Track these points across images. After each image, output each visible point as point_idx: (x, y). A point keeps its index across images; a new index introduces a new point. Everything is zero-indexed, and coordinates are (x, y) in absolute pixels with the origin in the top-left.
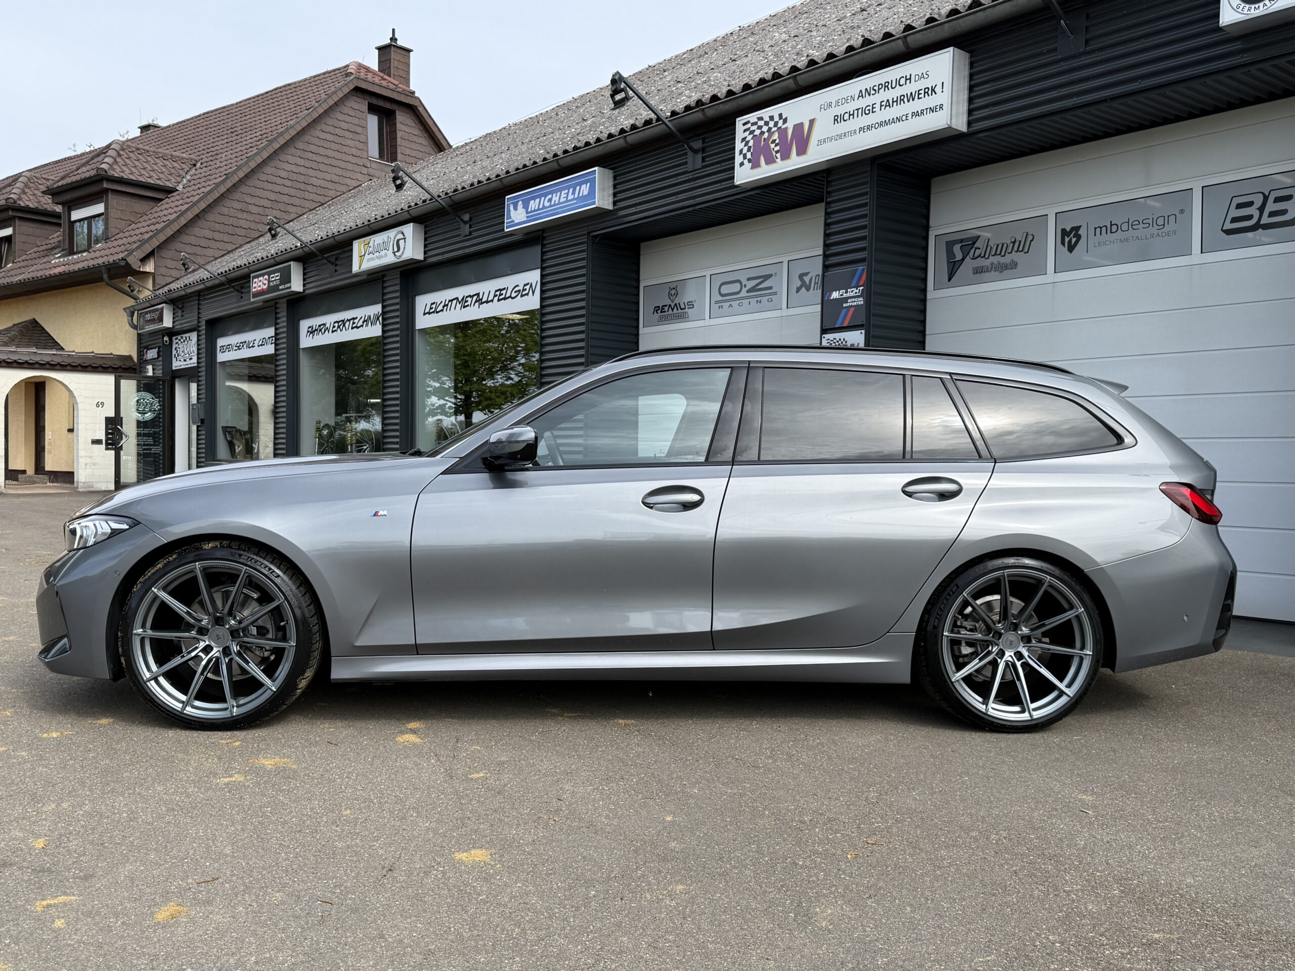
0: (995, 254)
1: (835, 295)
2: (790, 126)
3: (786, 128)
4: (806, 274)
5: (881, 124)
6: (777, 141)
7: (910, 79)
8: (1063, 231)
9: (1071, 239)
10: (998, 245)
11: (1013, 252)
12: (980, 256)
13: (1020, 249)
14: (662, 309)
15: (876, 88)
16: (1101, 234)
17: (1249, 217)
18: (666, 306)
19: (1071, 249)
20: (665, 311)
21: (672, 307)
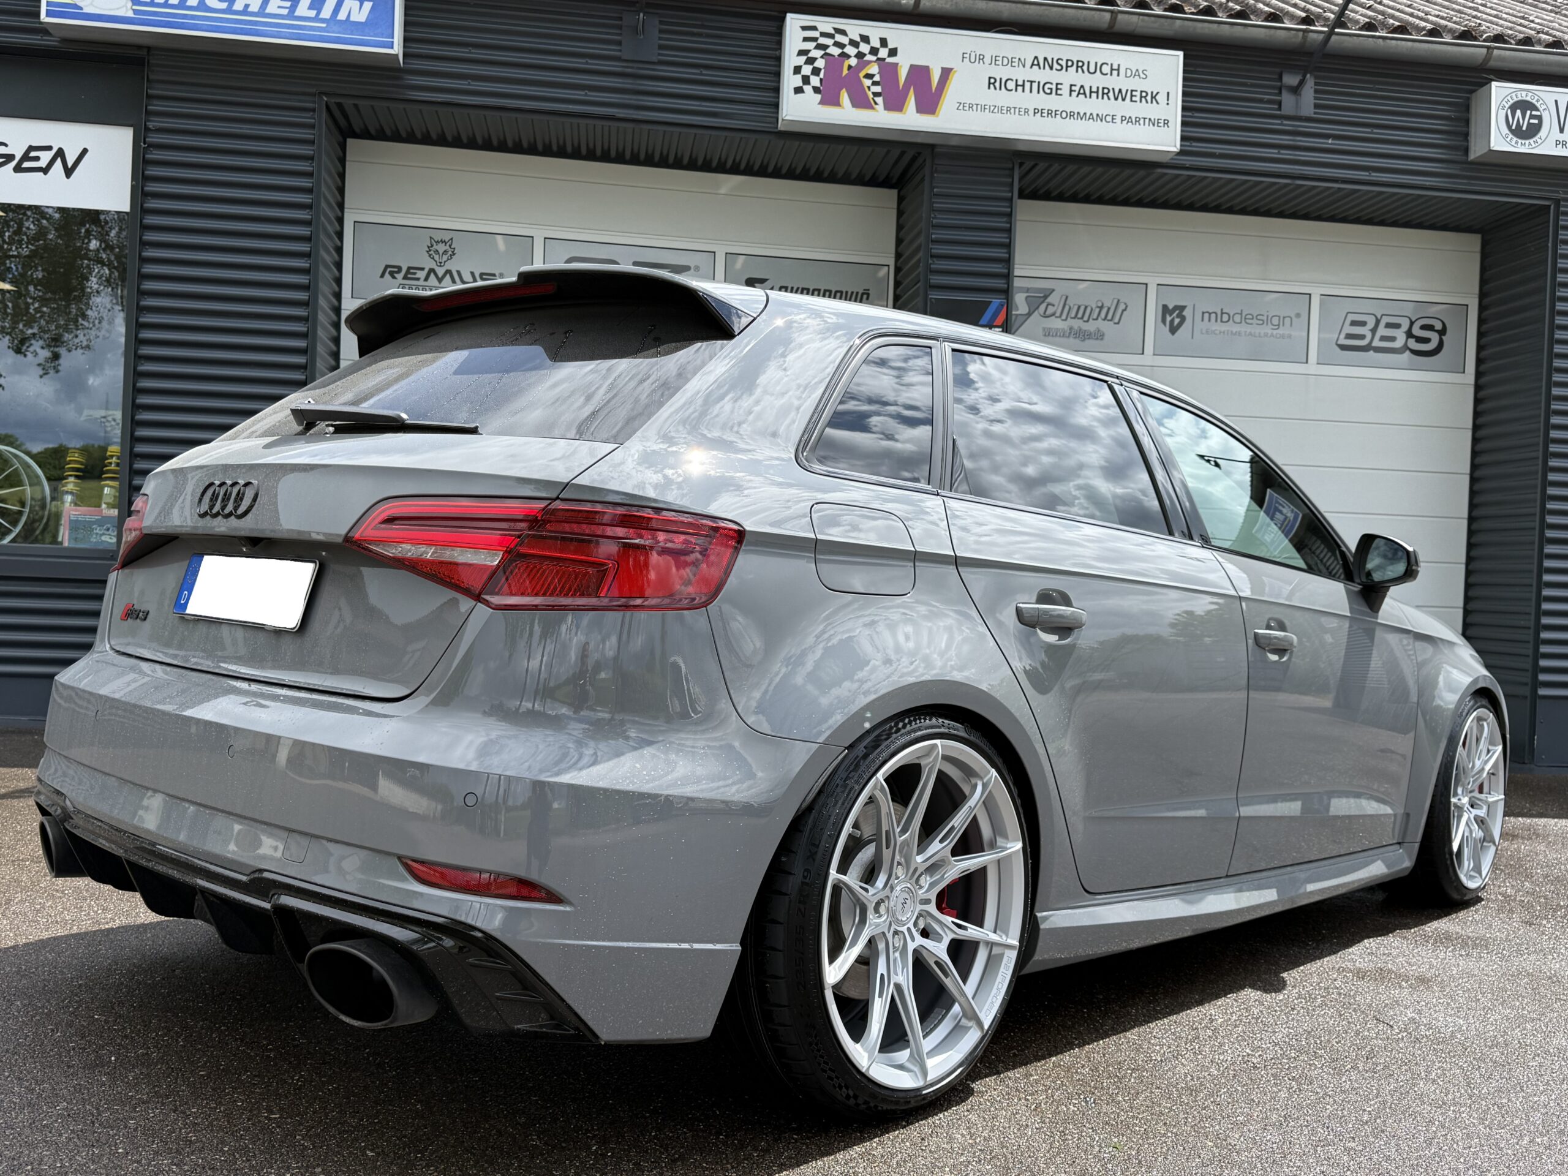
0: (1076, 317)
2: (904, 64)
3: (897, 64)
4: (762, 281)
5: (1071, 115)
6: (877, 78)
7: (1118, 70)
8: (1165, 307)
9: (1173, 319)
10: (1079, 308)
11: (1099, 319)
12: (1053, 315)
13: (1109, 317)
14: (408, 272)
15: (1063, 63)
16: (1209, 320)
17: (1362, 337)
18: (422, 269)
19: (1173, 330)
20: (418, 279)
21: (440, 276)
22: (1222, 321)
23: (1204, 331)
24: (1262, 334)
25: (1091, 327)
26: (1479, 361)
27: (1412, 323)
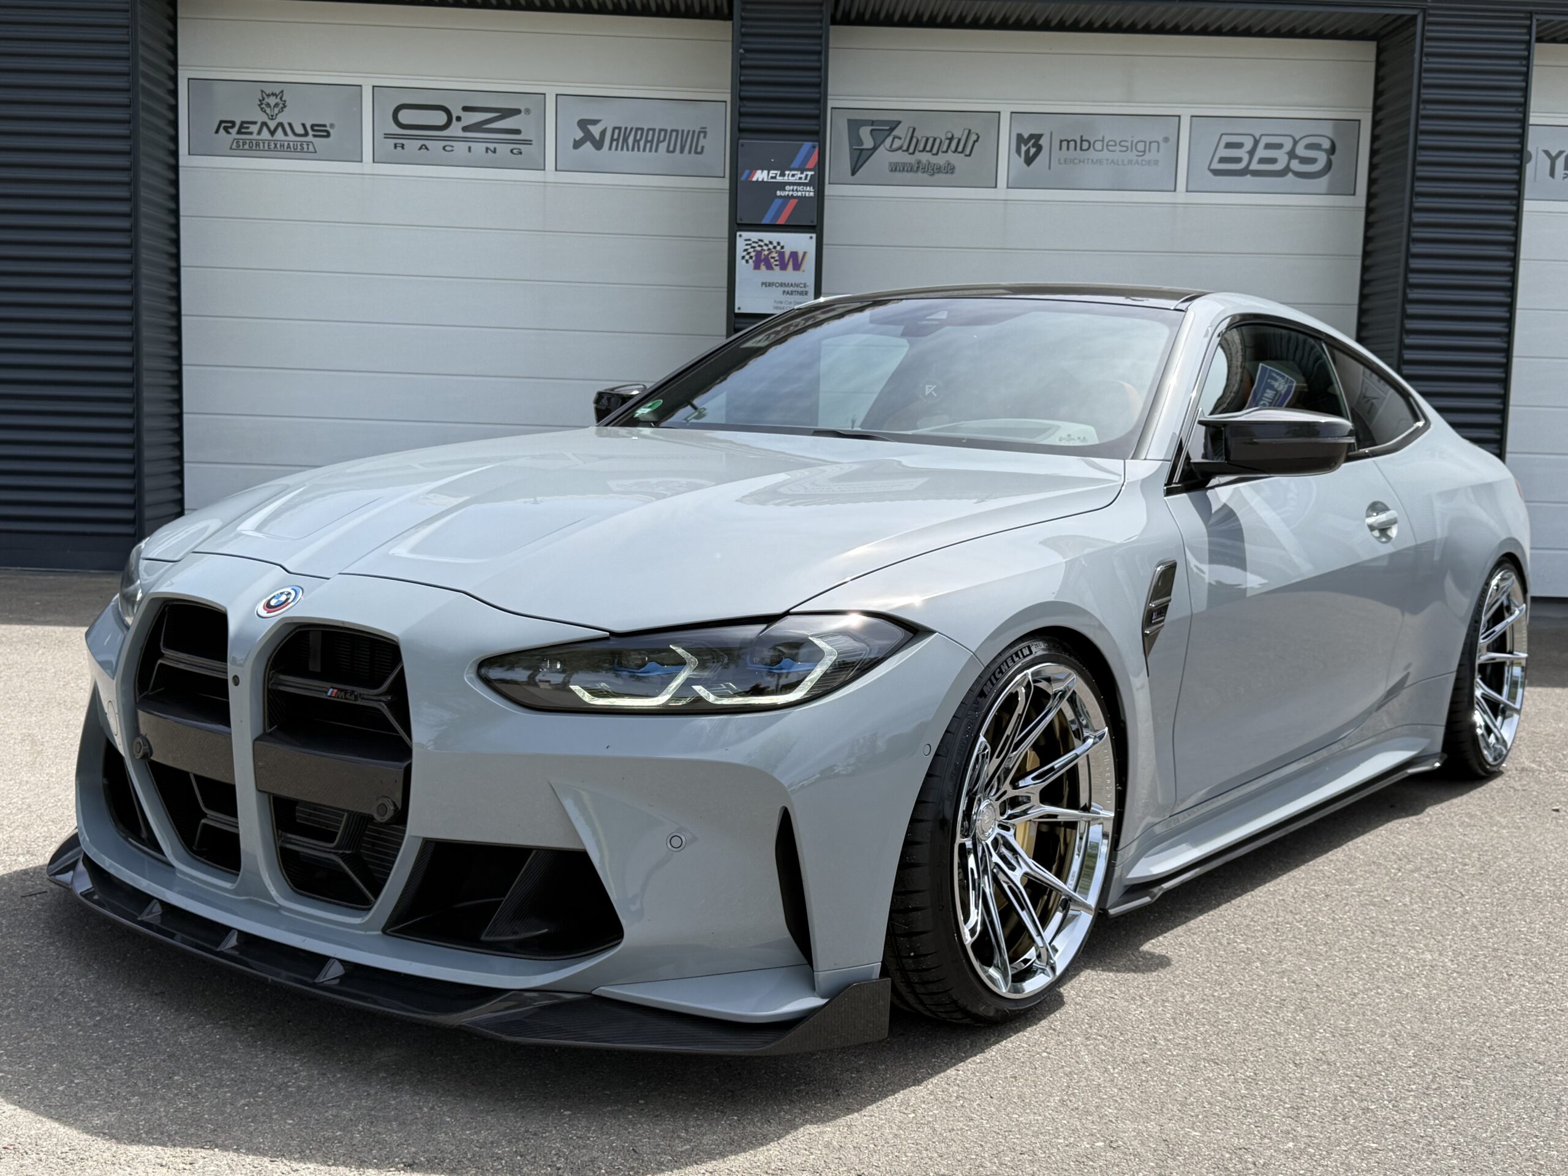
0: (924, 150)
1: (761, 176)
4: (595, 122)
8: (1020, 137)
9: (1029, 149)
10: (927, 140)
11: (949, 151)
12: (900, 148)
13: (960, 149)
14: (241, 127)
16: (1068, 149)
17: (1238, 160)
18: (255, 123)
19: (1029, 161)
20: (251, 133)
21: (272, 128)
22: (1081, 149)
23: (1062, 161)
24: (1126, 162)
25: (941, 160)
26: (1371, 182)
27: (1295, 143)
